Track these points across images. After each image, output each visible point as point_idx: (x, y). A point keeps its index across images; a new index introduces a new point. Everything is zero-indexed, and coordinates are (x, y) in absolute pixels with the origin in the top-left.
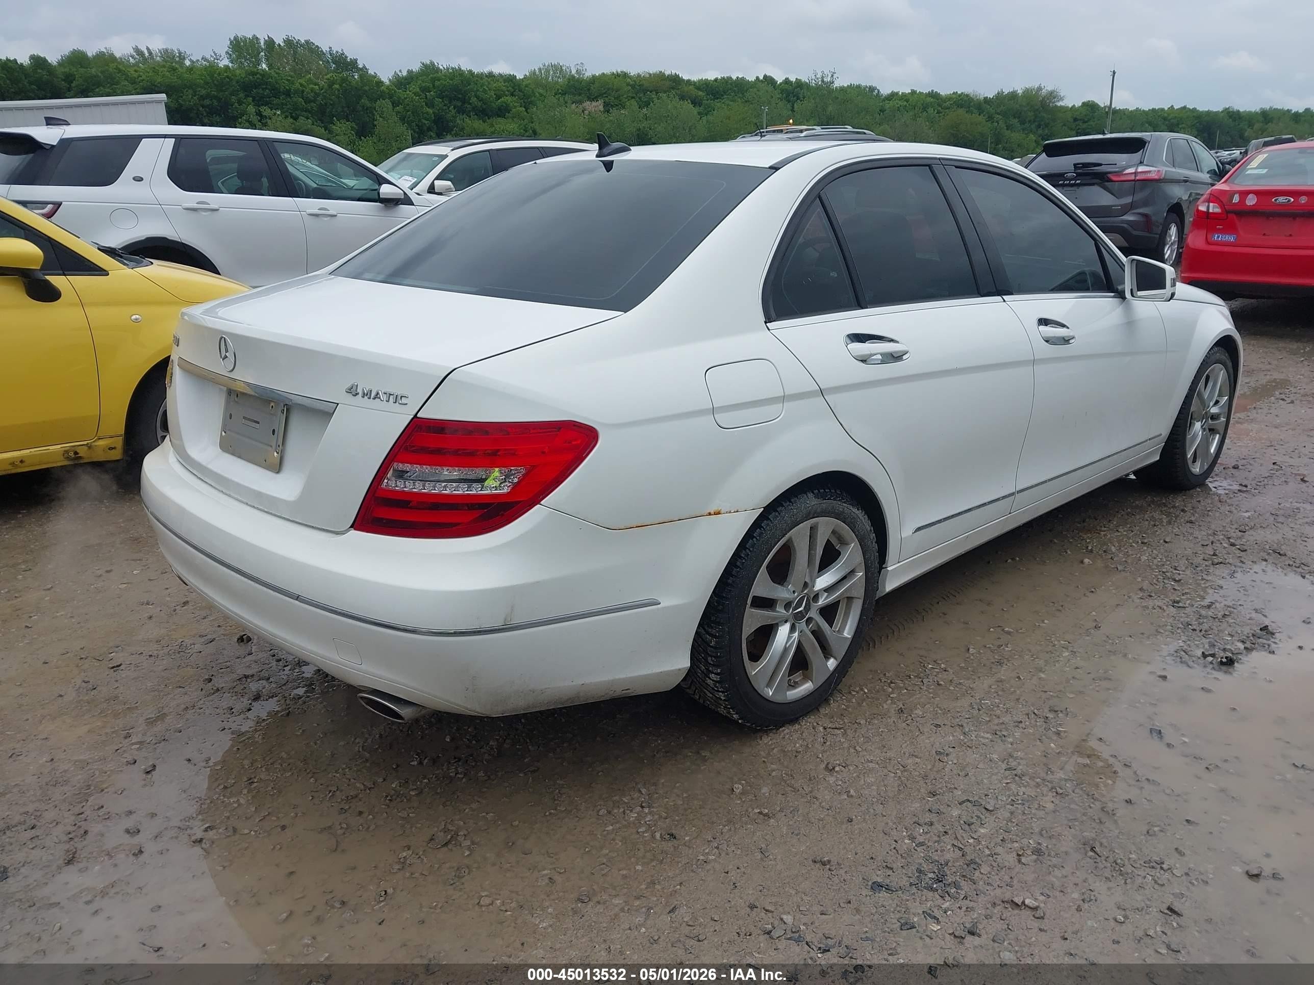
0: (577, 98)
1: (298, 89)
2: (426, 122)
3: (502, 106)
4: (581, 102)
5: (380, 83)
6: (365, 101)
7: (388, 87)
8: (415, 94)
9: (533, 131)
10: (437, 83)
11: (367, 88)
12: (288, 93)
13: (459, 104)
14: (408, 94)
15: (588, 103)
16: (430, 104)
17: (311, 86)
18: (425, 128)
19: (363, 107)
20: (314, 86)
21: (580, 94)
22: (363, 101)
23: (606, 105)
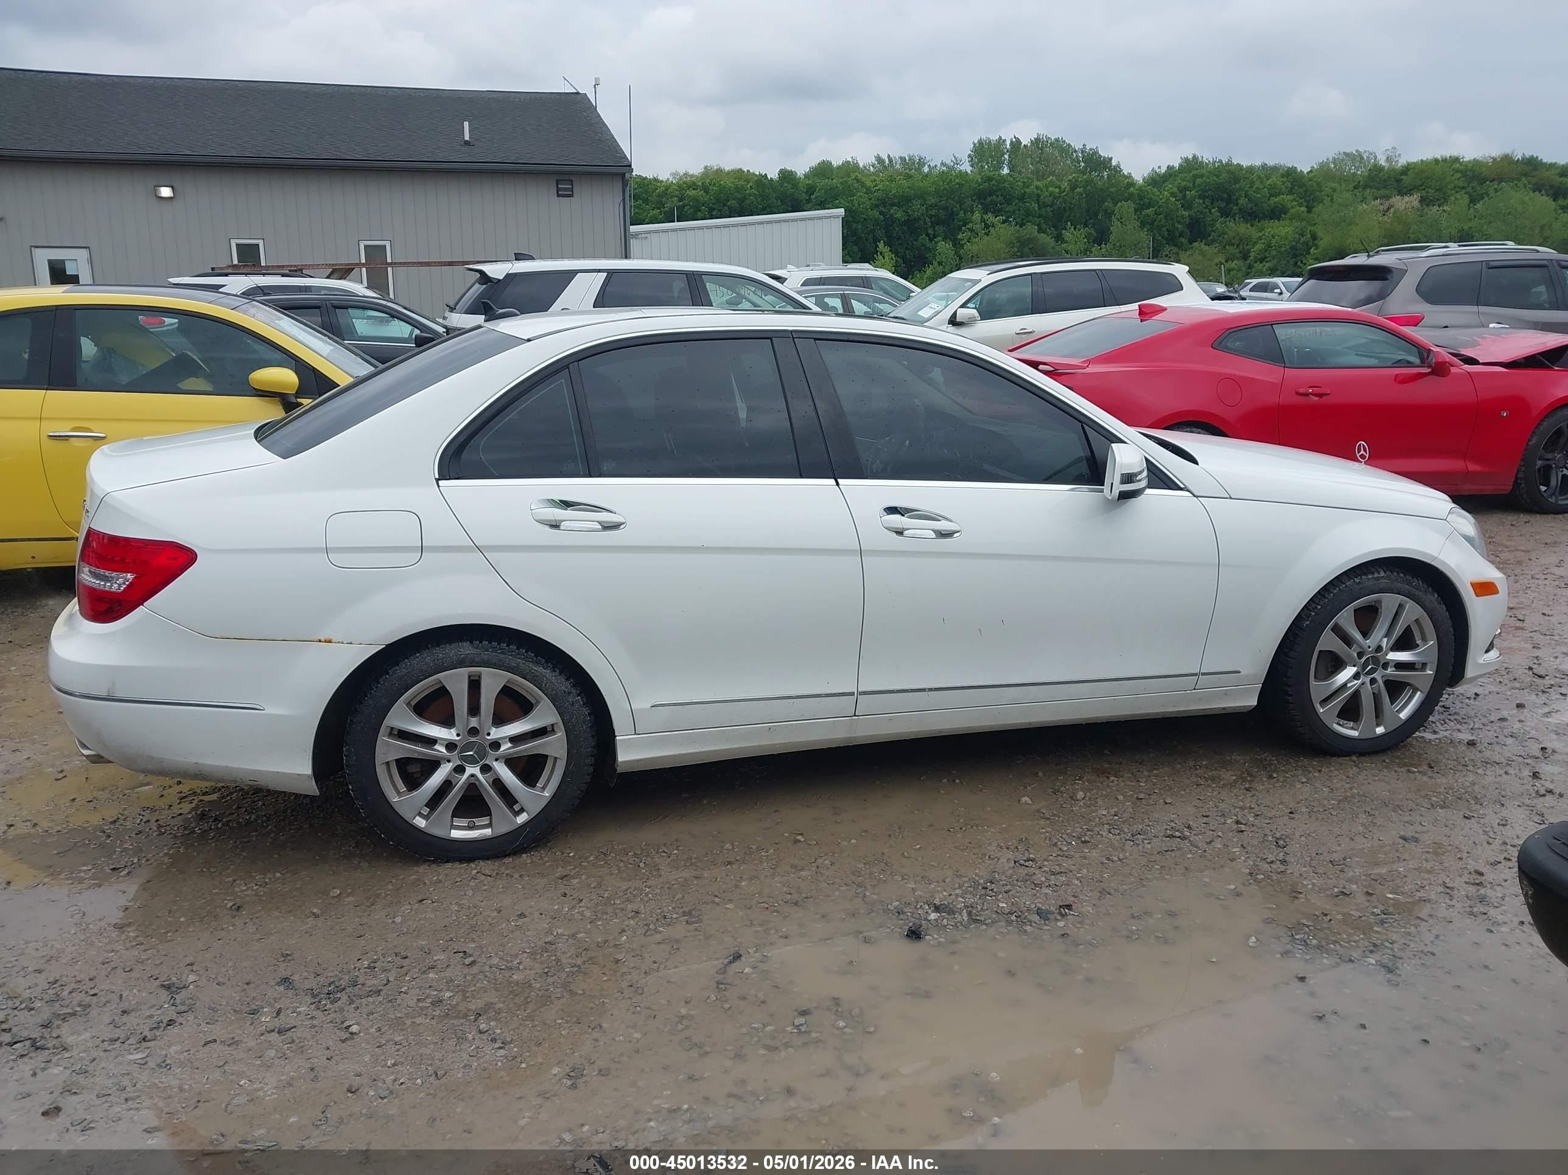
0: (1382, 192)
1: (1033, 192)
2: (1180, 226)
3: (1277, 207)
4: (1388, 197)
5: (1132, 184)
6: (1108, 204)
7: (1140, 189)
8: (1173, 194)
9: (1311, 235)
10: (1199, 181)
11: (1113, 190)
12: (1022, 198)
13: (1223, 205)
14: (1164, 195)
15: (1398, 197)
16: (1187, 206)
17: (1051, 189)
18: (1177, 234)
19: (1106, 210)
20: (1054, 189)
21: (1385, 187)
22: (1106, 204)
23: (1422, 200)
